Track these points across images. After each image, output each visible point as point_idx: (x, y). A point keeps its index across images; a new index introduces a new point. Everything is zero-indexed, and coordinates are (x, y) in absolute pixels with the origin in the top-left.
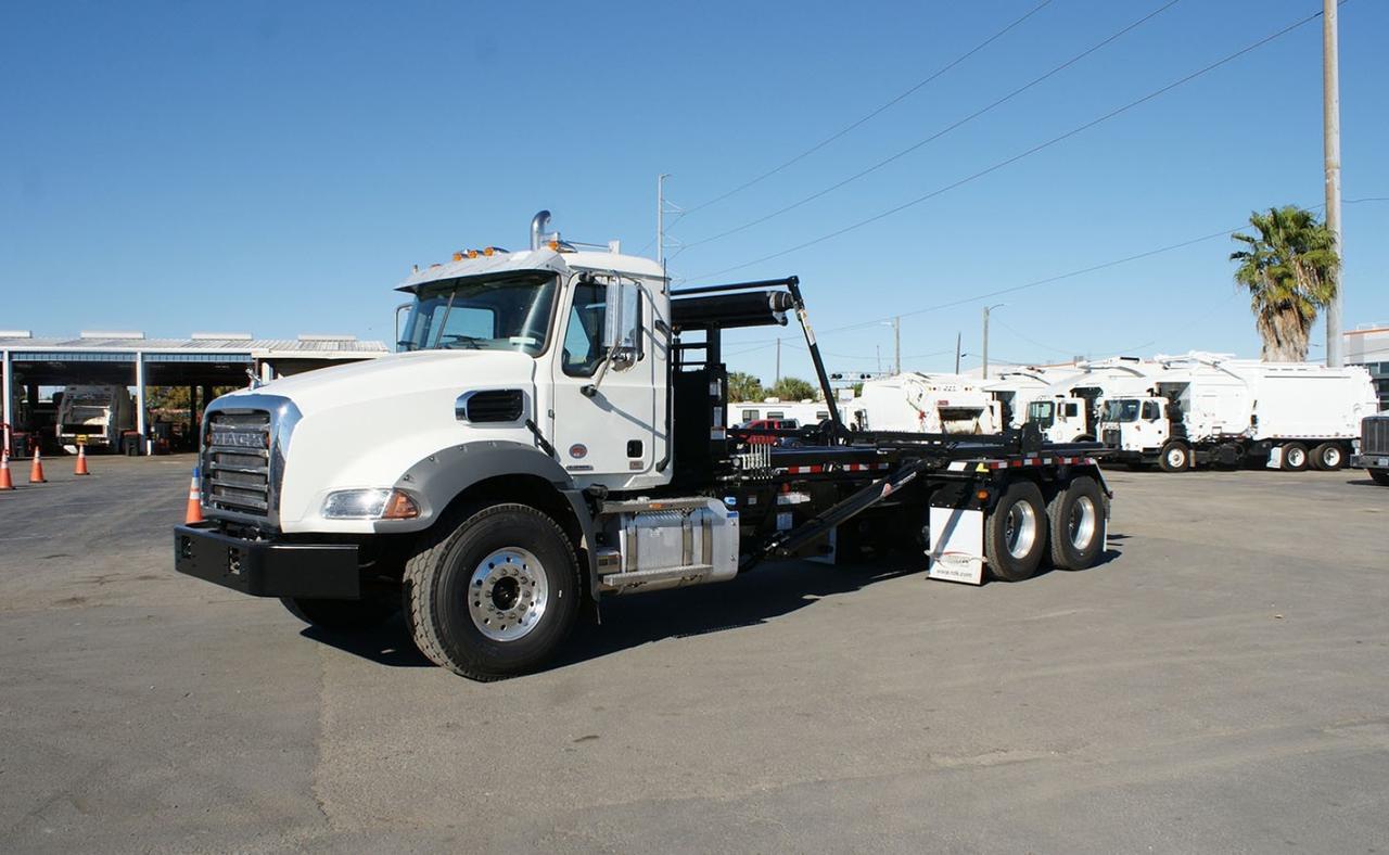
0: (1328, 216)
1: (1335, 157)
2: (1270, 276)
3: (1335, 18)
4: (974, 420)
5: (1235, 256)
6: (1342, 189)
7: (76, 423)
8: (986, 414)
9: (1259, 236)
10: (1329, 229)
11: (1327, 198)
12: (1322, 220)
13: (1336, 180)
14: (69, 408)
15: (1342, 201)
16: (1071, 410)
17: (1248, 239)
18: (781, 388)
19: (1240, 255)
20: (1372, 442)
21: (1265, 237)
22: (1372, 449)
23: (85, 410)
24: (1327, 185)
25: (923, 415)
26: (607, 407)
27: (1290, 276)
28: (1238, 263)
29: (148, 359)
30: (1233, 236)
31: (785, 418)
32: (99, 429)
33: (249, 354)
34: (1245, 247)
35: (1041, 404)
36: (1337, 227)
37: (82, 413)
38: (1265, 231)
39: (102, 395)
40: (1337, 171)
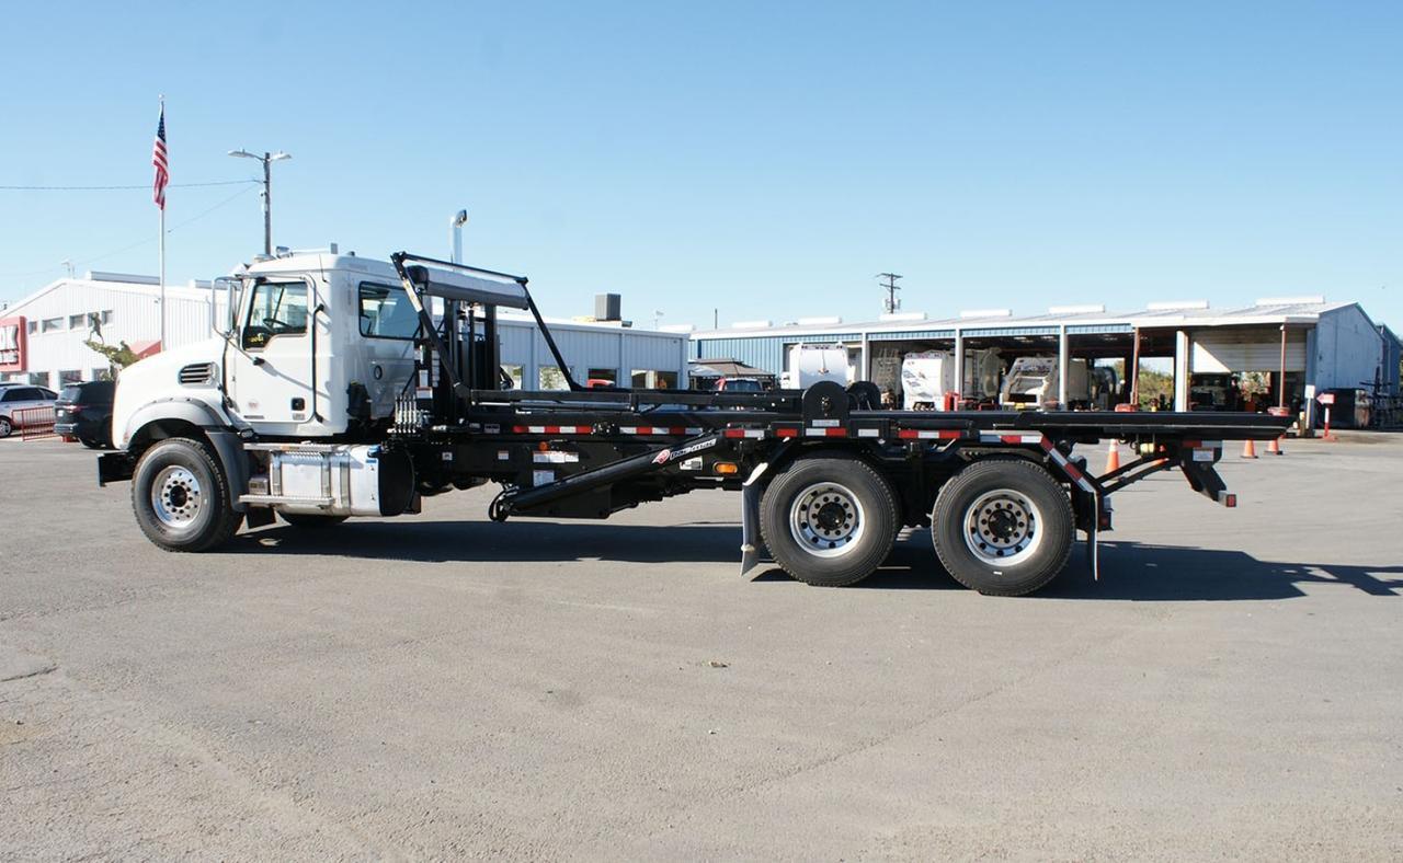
7: (1020, 392)
14: (1017, 377)
23: (1030, 380)
26: (274, 373)
29: (1071, 332)
32: (1033, 398)
33: (1129, 324)
37: (1028, 384)
39: (1044, 367)
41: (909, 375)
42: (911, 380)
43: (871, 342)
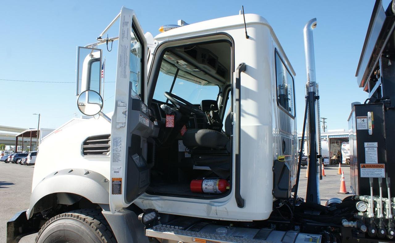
41: (344, 150)
42: (345, 151)
43: (330, 138)
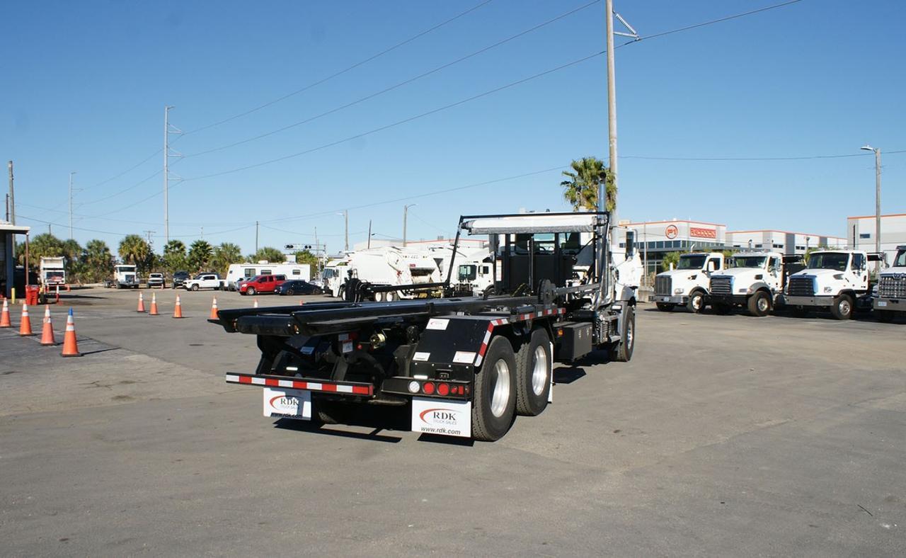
0: (611, 164)
1: (614, 133)
2: (584, 195)
3: (613, 55)
4: (429, 276)
5: (563, 183)
6: (617, 150)
8: (437, 272)
9: (576, 173)
10: (612, 171)
11: (611, 155)
12: (608, 166)
13: (615, 145)
15: (618, 157)
16: (486, 270)
17: (571, 175)
18: (262, 254)
19: (567, 183)
20: (661, 288)
21: (579, 174)
22: (661, 292)
24: (610, 148)
25: (399, 273)
27: (594, 196)
28: (565, 186)
30: (563, 173)
31: (273, 274)
34: (569, 179)
35: (465, 266)
36: (616, 170)
38: (580, 171)
40: (615, 140)
